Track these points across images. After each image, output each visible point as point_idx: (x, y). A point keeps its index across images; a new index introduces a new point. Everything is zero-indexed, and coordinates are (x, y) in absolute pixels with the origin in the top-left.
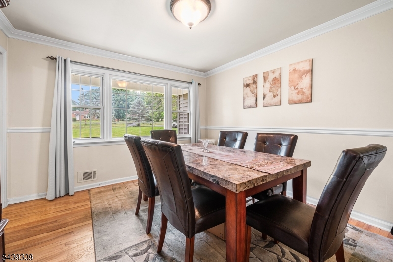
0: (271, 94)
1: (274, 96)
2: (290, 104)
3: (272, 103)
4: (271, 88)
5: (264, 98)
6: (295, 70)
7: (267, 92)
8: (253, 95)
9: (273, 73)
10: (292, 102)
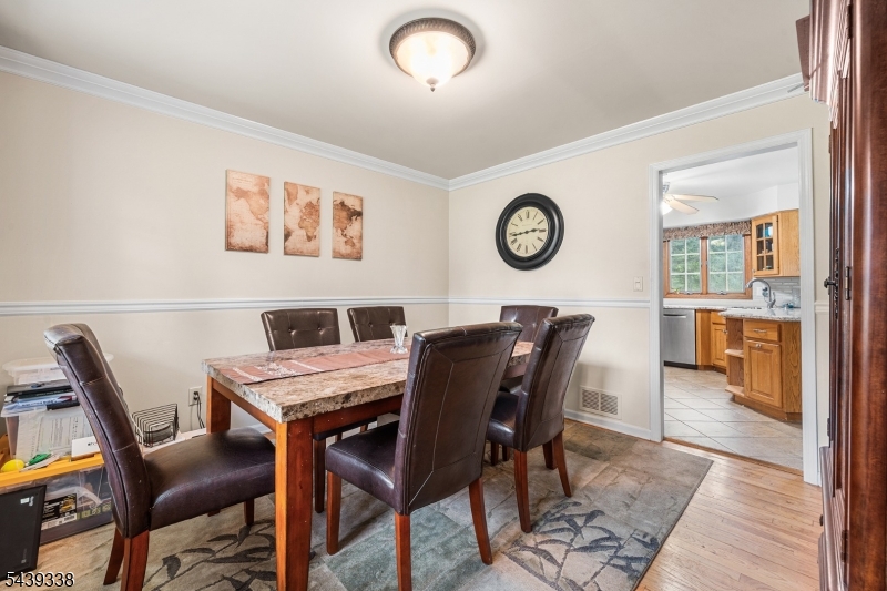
0: (303, 232)
1: (309, 238)
2: (334, 258)
3: (305, 251)
4: (302, 220)
5: (287, 236)
6: (342, 203)
7: (293, 225)
8: (260, 222)
9: (308, 192)
10: (337, 255)
